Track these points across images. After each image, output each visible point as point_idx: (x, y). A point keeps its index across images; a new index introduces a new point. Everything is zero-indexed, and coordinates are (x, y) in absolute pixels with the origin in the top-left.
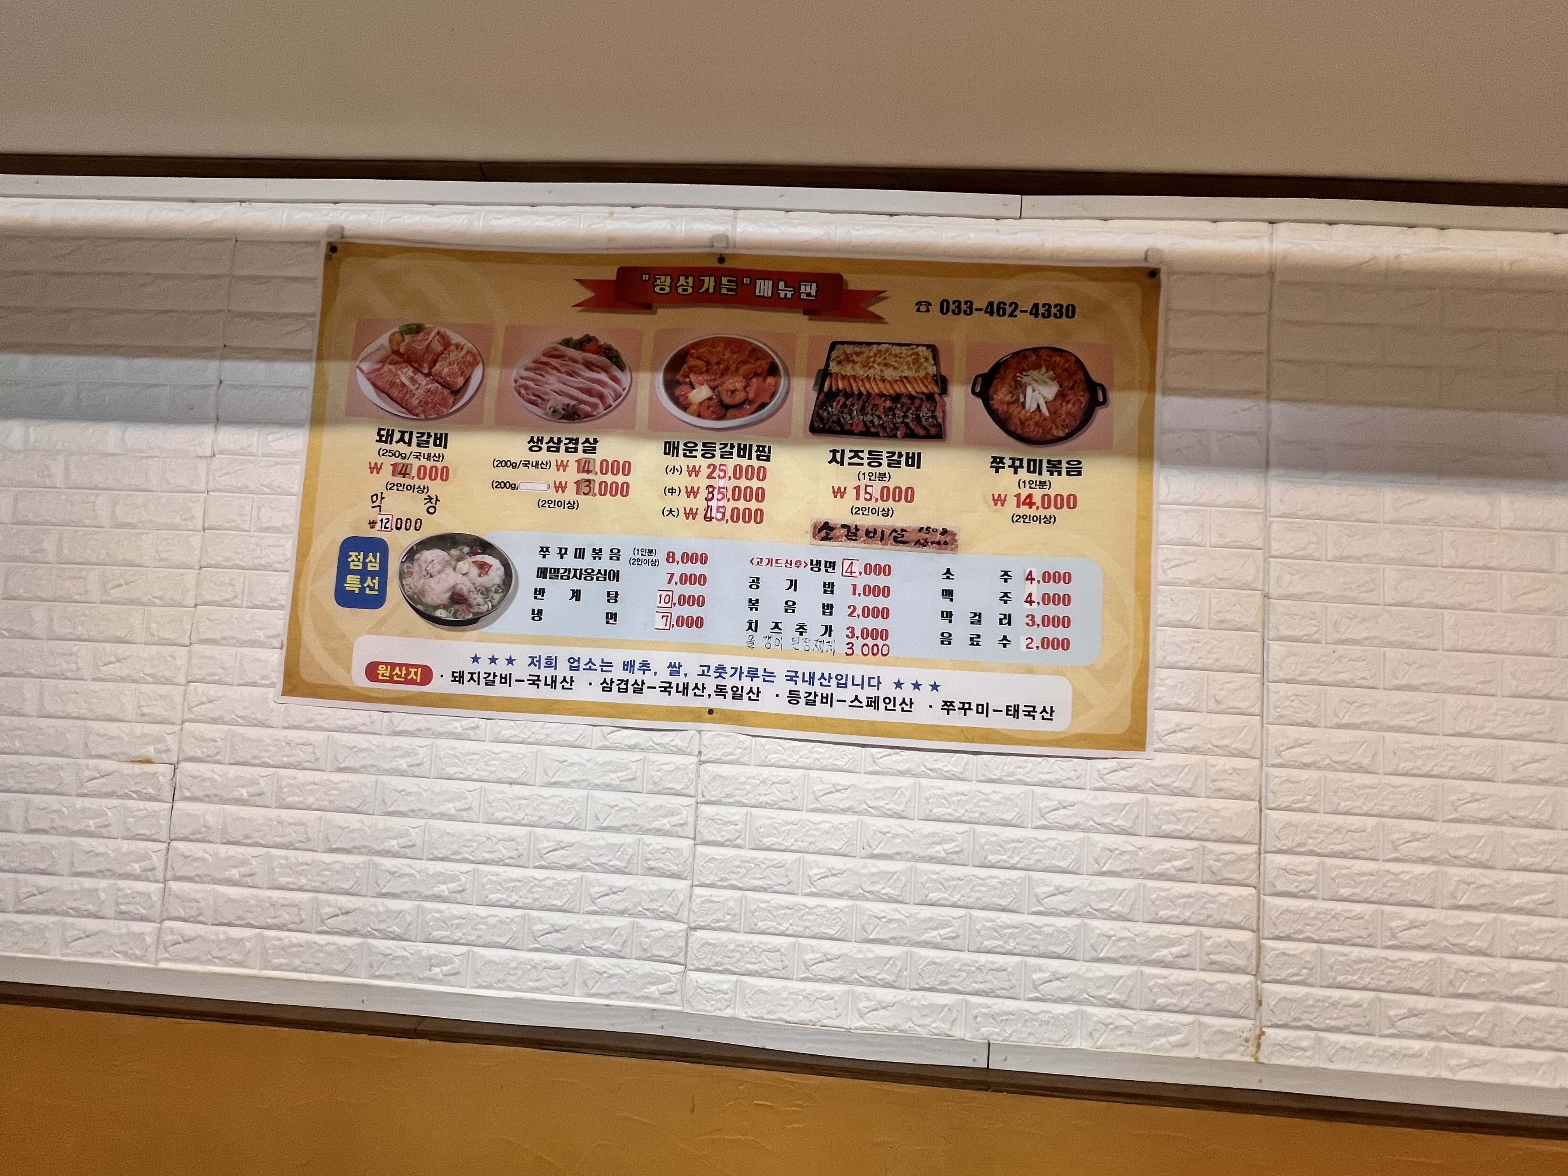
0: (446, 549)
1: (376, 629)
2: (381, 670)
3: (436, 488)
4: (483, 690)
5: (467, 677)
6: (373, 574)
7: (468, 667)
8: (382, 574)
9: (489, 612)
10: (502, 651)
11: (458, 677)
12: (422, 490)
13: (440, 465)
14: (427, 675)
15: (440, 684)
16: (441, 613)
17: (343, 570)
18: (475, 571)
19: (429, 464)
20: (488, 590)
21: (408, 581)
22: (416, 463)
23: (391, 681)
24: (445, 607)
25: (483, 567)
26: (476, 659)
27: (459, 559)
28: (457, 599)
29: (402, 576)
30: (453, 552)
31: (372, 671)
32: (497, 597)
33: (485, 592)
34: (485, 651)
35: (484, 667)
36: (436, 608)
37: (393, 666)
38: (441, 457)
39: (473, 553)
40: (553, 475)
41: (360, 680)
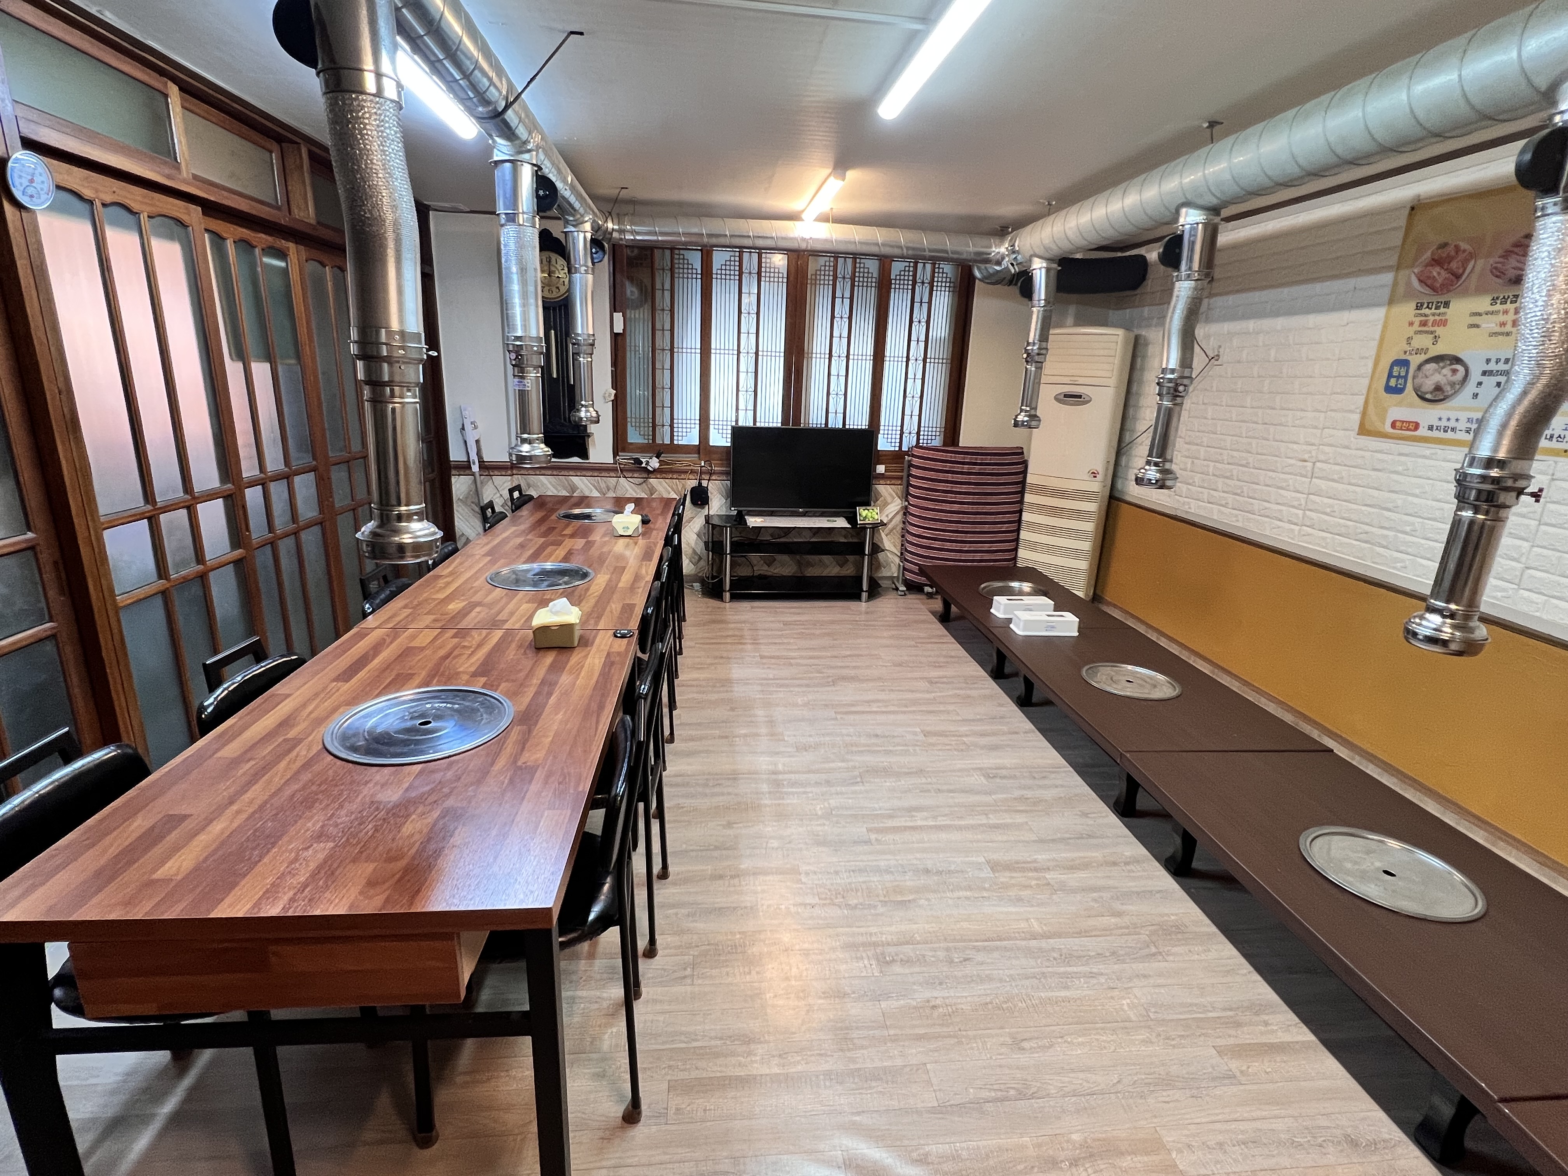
0: (1437, 363)
1: (1399, 404)
2: (1398, 424)
3: (1439, 330)
4: (1441, 435)
5: (1435, 428)
6: (1402, 377)
7: (1436, 423)
8: (1405, 378)
9: (1452, 395)
10: (1453, 415)
11: (1431, 428)
12: (1432, 333)
13: (1443, 318)
14: (1417, 426)
15: (1422, 432)
16: (1428, 396)
17: (1390, 376)
18: (1449, 374)
19: (1437, 318)
20: (1454, 383)
21: (1416, 381)
22: (1431, 318)
23: (1401, 429)
24: (1431, 393)
25: (1455, 371)
26: (1440, 419)
27: (1443, 368)
28: (1438, 388)
29: (1414, 378)
30: (1441, 364)
31: (1393, 425)
32: (1458, 387)
33: (1452, 384)
34: (1445, 414)
35: (1444, 423)
36: (1427, 393)
37: (1403, 422)
38: (1444, 314)
39: (1451, 364)
40: (1501, 318)
41: (1388, 429)
